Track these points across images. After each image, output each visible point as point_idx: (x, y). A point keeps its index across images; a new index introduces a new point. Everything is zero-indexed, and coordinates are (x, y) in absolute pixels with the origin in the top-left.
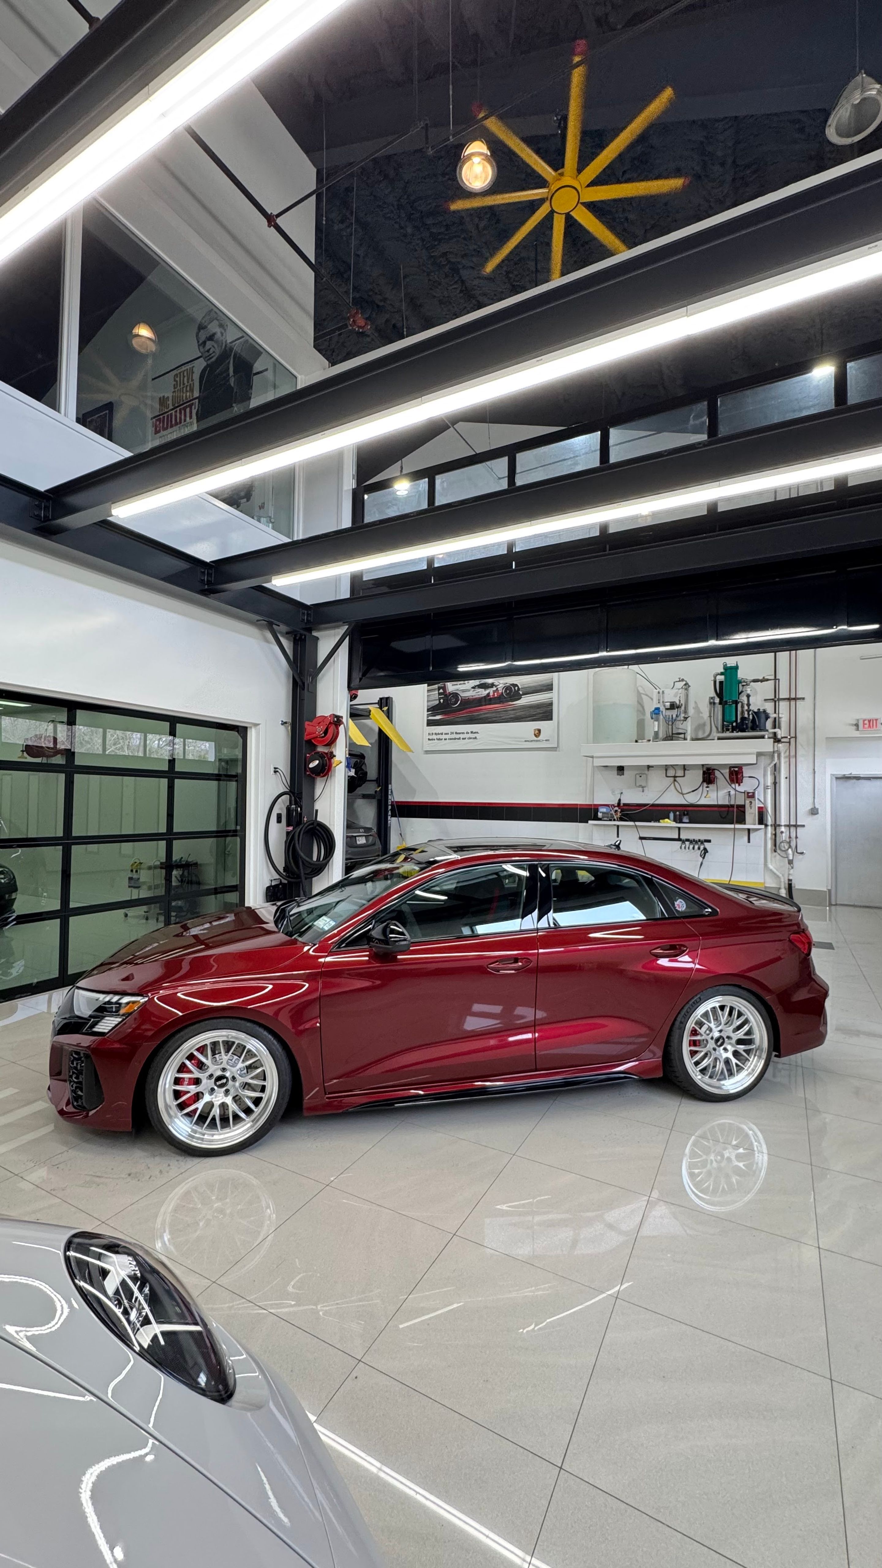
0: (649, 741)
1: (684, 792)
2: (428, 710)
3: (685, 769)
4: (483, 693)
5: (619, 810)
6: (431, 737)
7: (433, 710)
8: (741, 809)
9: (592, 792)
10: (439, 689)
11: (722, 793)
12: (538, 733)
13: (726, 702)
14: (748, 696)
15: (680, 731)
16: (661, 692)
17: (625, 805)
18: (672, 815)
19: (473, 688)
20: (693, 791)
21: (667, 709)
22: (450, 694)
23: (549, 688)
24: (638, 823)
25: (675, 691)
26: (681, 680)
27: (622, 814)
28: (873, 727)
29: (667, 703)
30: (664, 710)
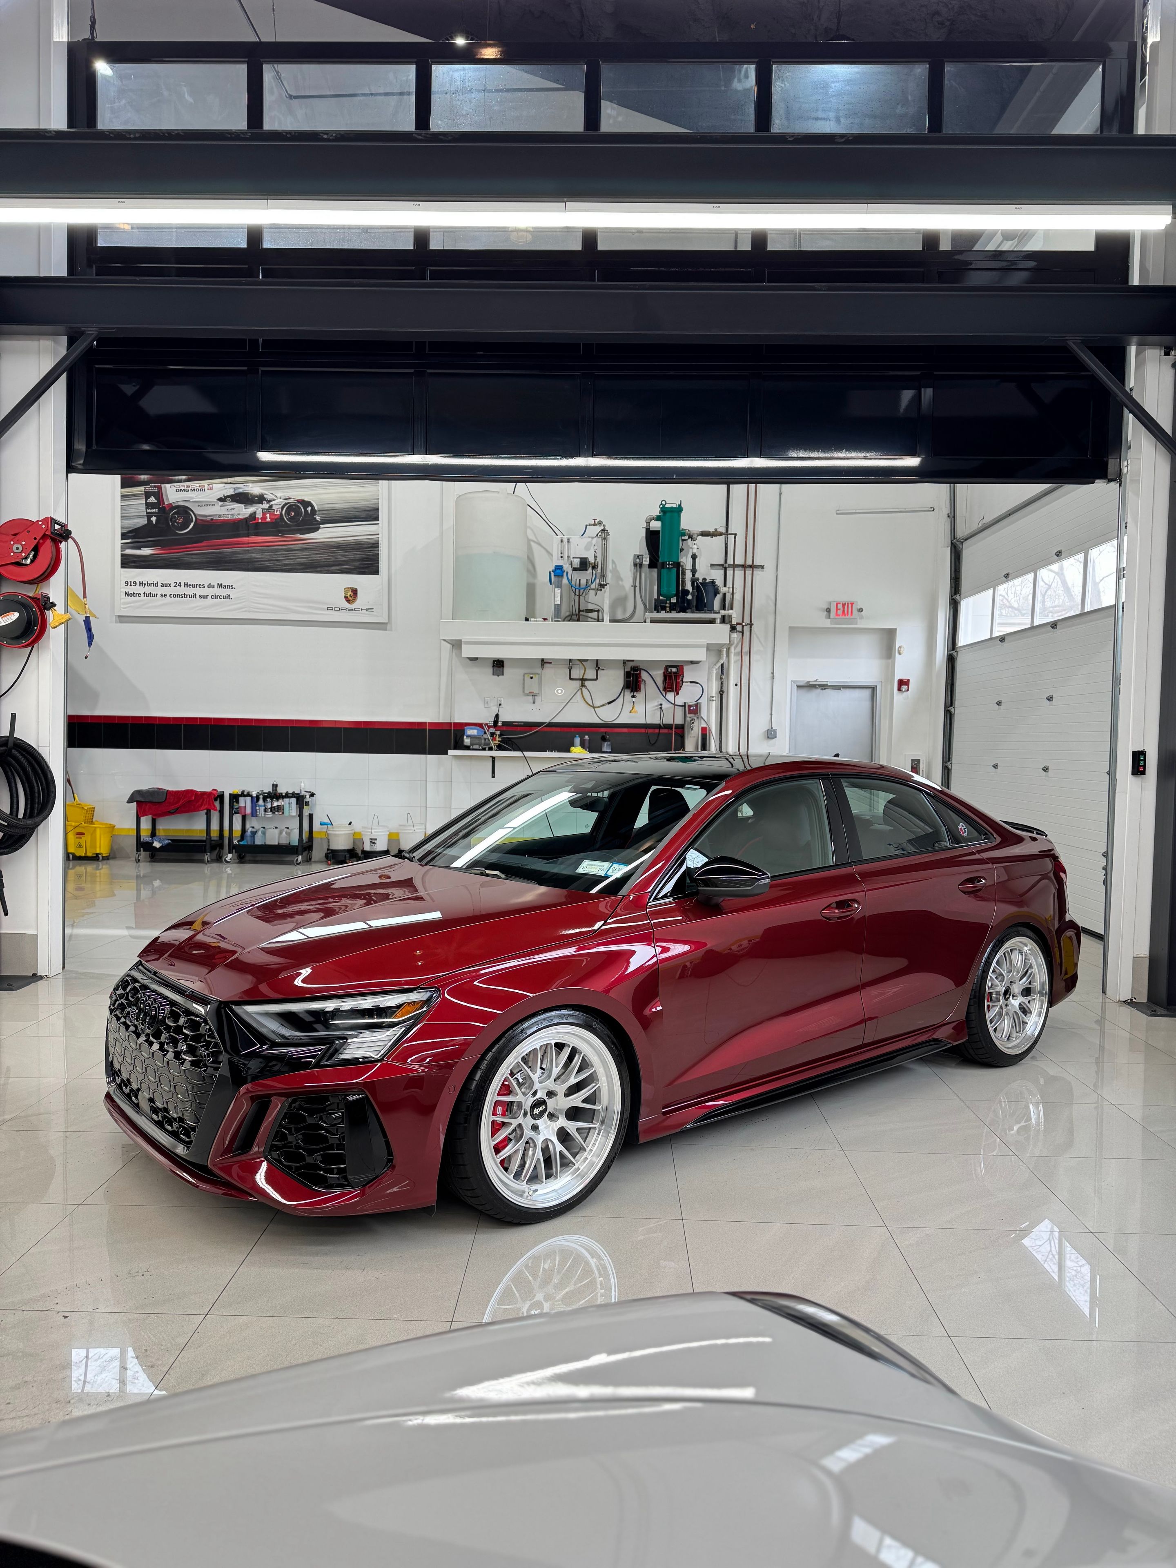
0: (545, 619)
1: (597, 704)
2: (124, 536)
3: (598, 668)
4: (242, 511)
5: (498, 733)
6: (130, 590)
7: (133, 536)
8: (680, 731)
9: (450, 701)
10: (147, 495)
11: (652, 705)
12: (352, 595)
13: (663, 565)
14: (694, 557)
15: (590, 607)
16: (565, 540)
17: (505, 724)
18: (577, 740)
19: (220, 500)
20: (609, 703)
21: (575, 569)
22: (171, 507)
23: (371, 515)
24: (528, 754)
25: (586, 540)
26: (596, 522)
27: (500, 739)
28: (848, 615)
29: (575, 560)
30: (570, 570)
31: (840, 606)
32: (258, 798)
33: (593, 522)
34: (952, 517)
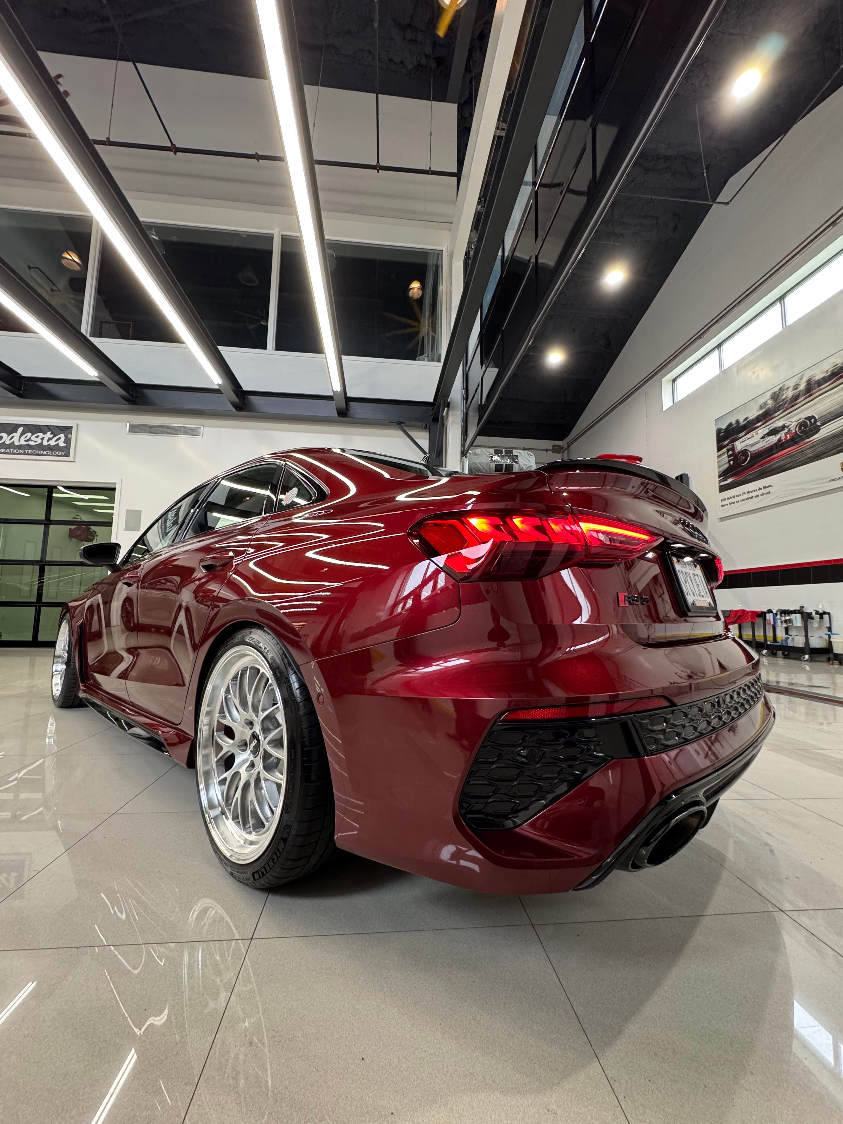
2: (720, 476)
4: (773, 439)
6: (724, 503)
7: (724, 475)
10: (728, 451)
19: (762, 438)
22: (739, 452)
32: (776, 614)
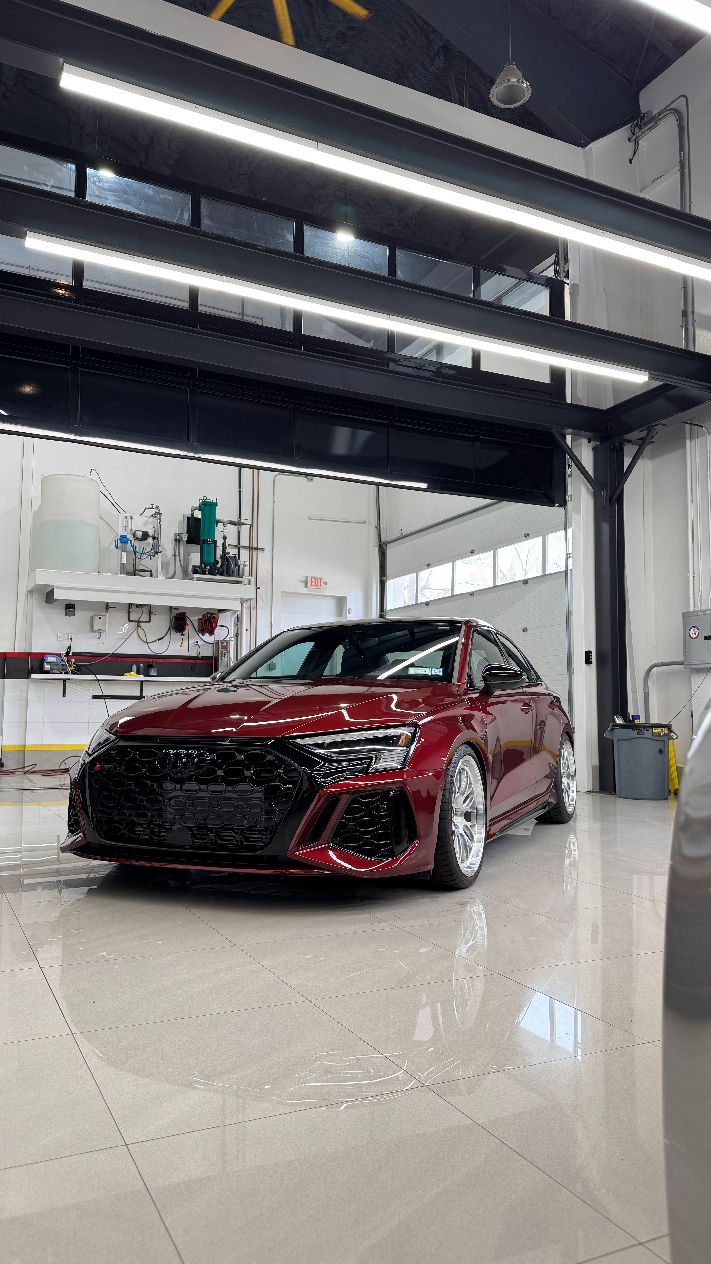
0: (114, 573)
1: (148, 640)
3: (150, 613)
5: (72, 661)
8: (212, 660)
9: (28, 637)
11: (192, 642)
13: (204, 542)
14: (225, 538)
15: (146, 567)
16: (129, 517)
17: (76, 654)
18: (134, 667)
20: (159, 640)
21: (138, 539)
24: (100, 677)
25: (143, 519)
26: (154, 507)
27: (75, 666)
28: (318, 586)
29: (138, 532)
30: (132, 539)
31: (313, 580)
33: (151, 507)
34: (379, 528)
